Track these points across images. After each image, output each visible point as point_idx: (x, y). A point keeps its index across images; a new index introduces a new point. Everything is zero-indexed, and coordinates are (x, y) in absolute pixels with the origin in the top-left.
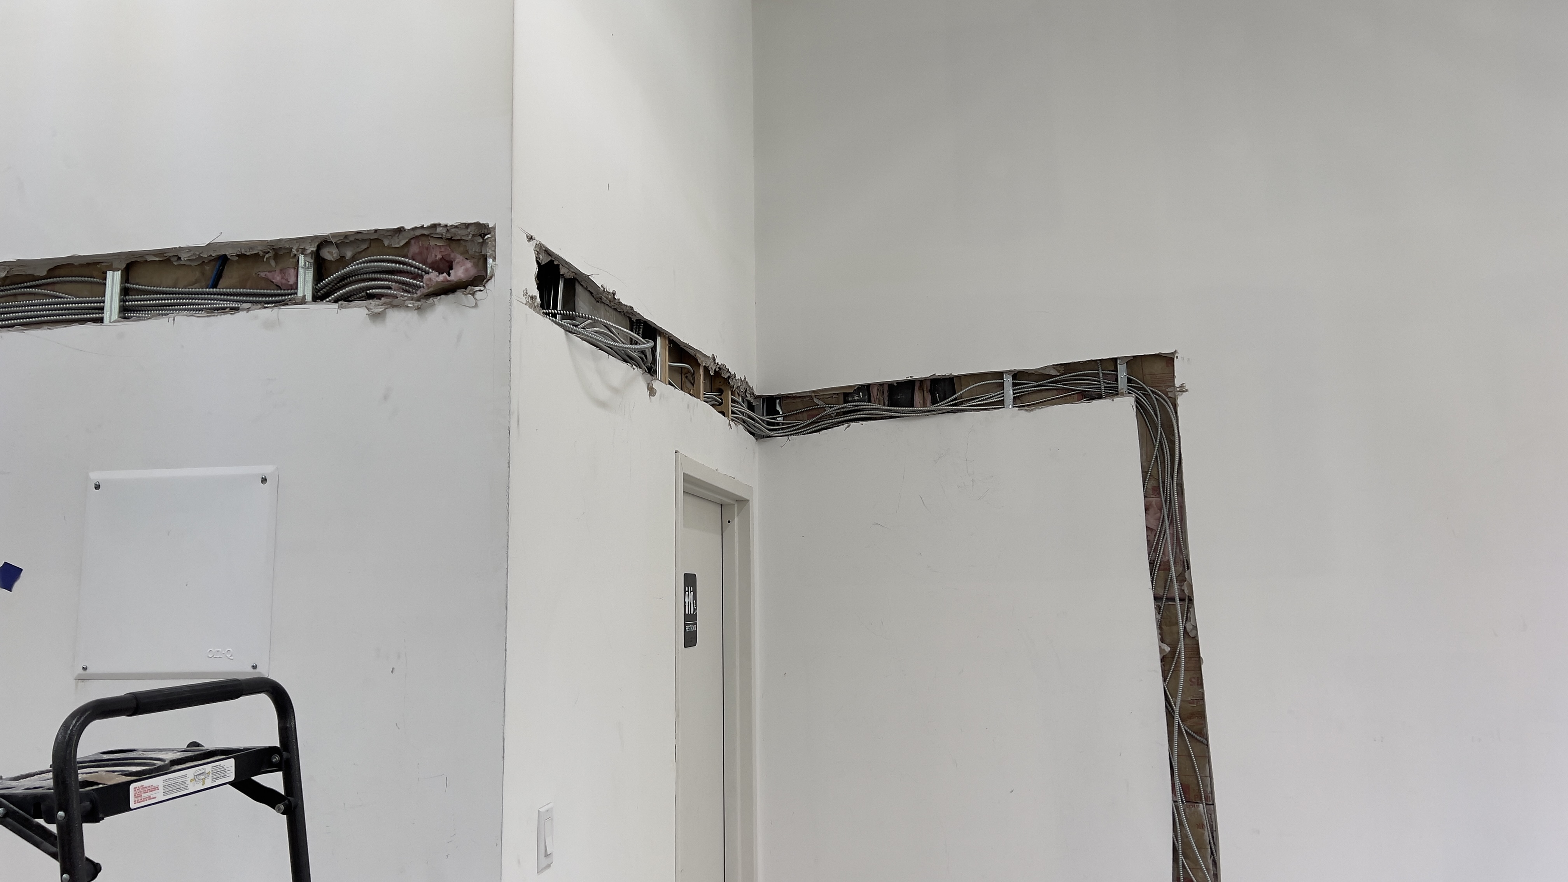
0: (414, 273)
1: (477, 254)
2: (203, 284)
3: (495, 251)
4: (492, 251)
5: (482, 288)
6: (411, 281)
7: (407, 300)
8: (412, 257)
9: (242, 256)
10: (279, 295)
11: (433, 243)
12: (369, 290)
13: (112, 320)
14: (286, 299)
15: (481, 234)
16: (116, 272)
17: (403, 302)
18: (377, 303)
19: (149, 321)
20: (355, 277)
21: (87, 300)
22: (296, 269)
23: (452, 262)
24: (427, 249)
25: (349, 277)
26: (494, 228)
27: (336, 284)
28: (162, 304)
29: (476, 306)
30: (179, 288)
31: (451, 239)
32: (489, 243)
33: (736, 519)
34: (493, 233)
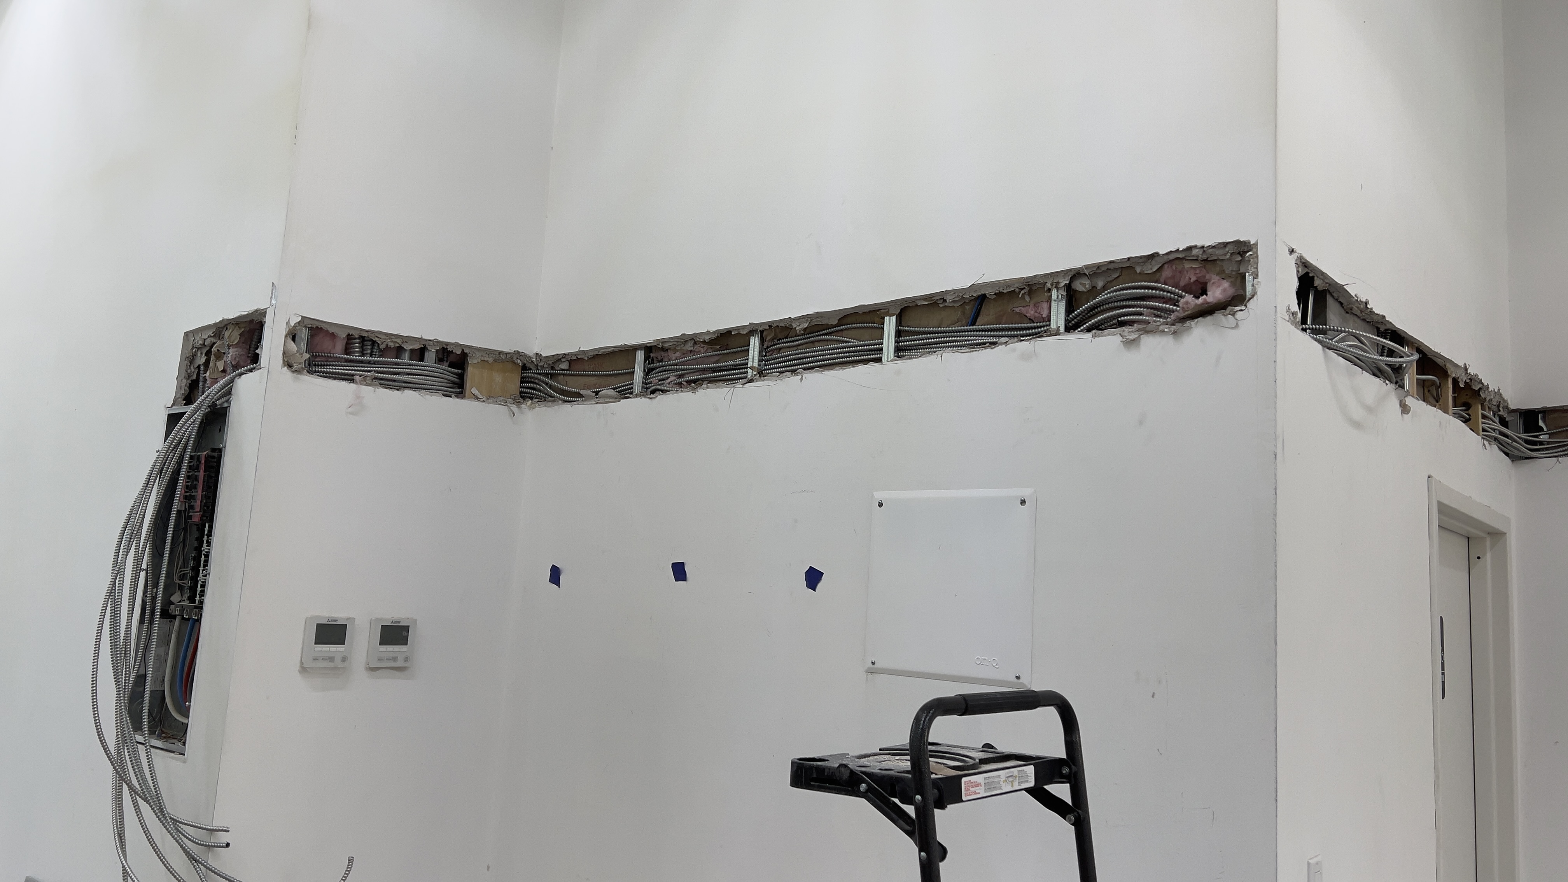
0: (1167, 298)
1: (1234, 273)
2: (964, 322)
3: (1257, 268)
4: (1254, 268)
5: (1243, 308)
6: (1164, 305)
7: (1160, 325)
8: (1165, 281)
9: (999, 295)
10: (1032, 328)
11: (1187, 265)
12: (1120, 317)
13: (889, 360)
14: (1042, 331)
15: (1240, 252)
16: (892, 317)
17: (1157, 327)
18: (1130, 330)
19: (920, 358)
20: (1106, 306)
21: (869, 343)
22: (1049, 303)
23: (1206, 284)
24: (1180, 272)
25: (1100, 306)
26: (1256, 244)
27: (1087, 314)
28: (929, 342)
29: (1237, 326)
30: (944, 328)
31: (1206, 260)
32: (1252, 260)
33: (1489, 556)
34: (1254, 250)
